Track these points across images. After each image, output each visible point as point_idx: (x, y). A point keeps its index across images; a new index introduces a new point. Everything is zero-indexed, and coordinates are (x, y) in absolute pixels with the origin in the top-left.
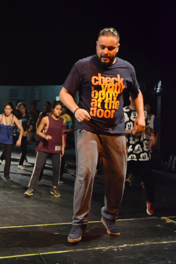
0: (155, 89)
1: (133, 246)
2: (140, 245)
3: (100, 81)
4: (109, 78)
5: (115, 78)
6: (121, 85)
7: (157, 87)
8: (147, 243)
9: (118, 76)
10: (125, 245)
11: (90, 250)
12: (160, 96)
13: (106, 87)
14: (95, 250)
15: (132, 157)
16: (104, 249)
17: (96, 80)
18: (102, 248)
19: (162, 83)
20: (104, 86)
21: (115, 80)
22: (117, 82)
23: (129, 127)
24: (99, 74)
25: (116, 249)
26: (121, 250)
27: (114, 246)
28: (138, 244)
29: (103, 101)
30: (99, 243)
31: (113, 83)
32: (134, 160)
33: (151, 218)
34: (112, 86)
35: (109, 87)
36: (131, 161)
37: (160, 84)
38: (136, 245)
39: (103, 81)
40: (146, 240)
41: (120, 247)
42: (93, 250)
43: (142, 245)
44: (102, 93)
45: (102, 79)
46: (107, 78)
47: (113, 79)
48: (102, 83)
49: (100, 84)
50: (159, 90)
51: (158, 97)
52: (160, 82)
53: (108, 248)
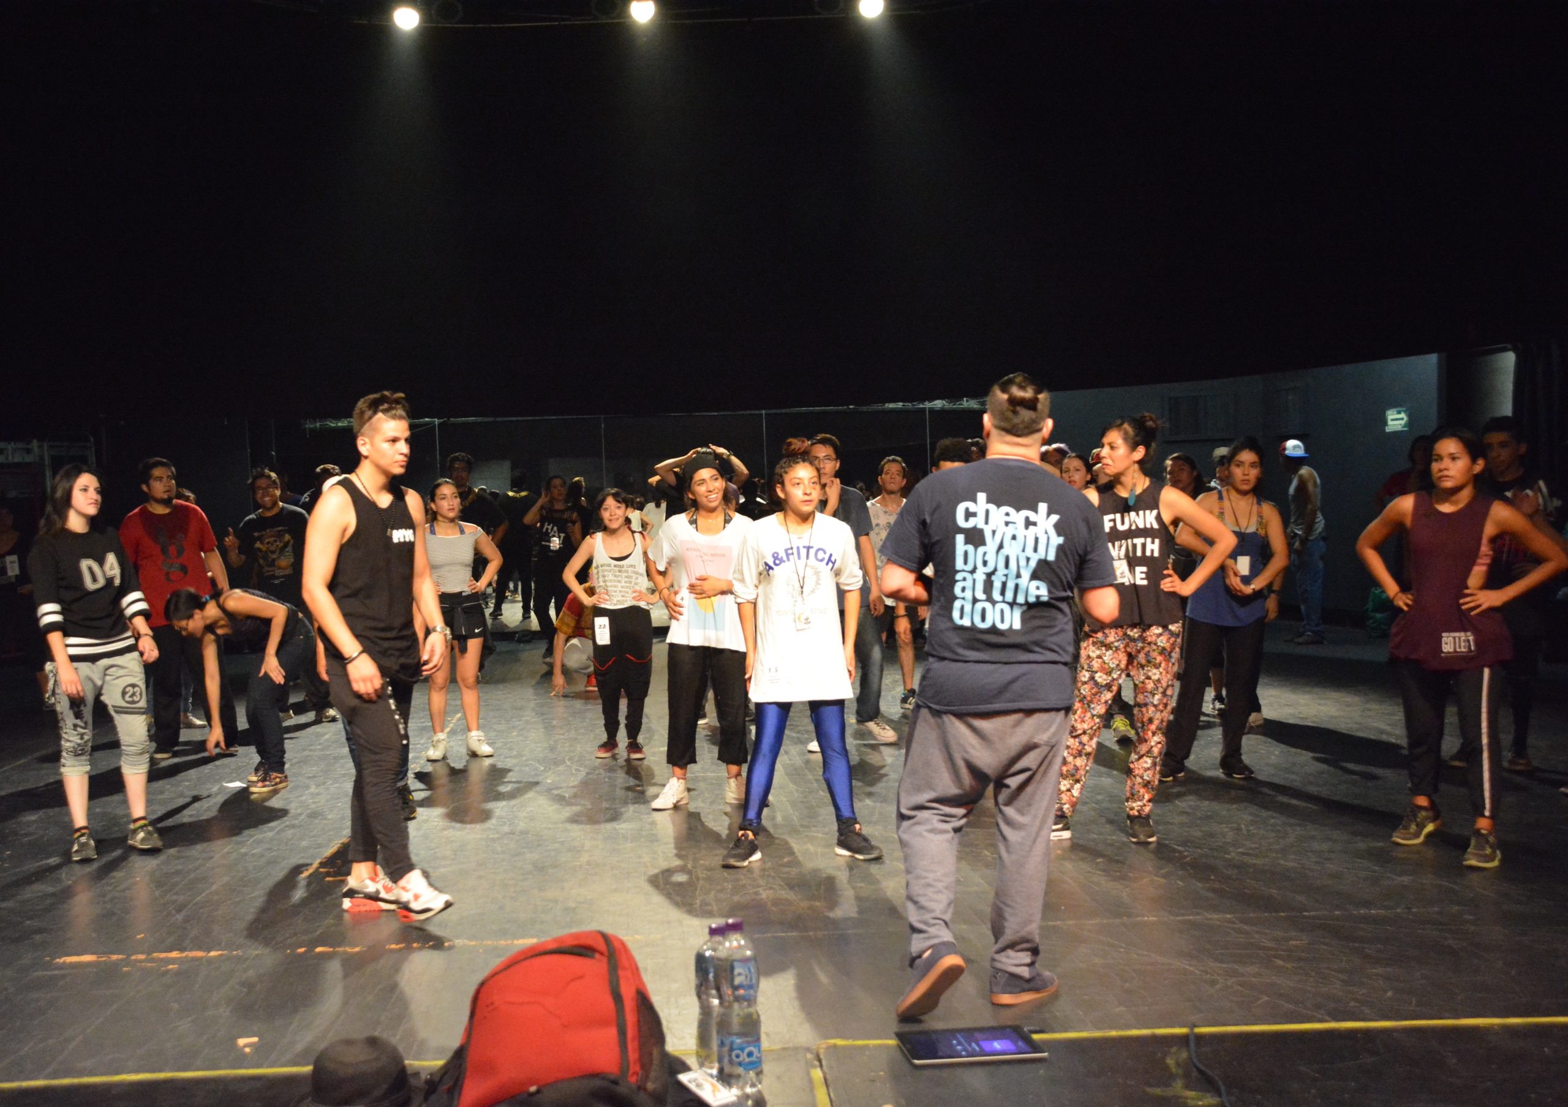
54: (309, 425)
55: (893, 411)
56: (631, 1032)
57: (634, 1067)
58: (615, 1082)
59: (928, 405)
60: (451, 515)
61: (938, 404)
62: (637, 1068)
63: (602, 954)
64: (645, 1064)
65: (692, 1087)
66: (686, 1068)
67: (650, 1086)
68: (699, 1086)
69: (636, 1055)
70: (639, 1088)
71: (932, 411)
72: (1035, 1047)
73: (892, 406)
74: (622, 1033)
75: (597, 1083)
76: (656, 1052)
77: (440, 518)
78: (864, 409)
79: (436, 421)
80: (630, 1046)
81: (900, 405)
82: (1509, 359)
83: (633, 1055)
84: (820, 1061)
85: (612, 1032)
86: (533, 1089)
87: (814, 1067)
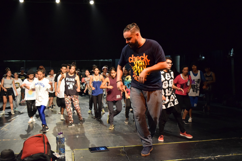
0: (229, 54)
1: (224, 156)
2: (229, 156)
3: (133, 59)
4: (139, 57)
5: (142, 56)
6: (146, 60)
7: (231, 53)
8: (234, 155)
9: (144, 54)
10: (219, 156)
11: (196, 159)
12: (233, 59)
13: (137, 63)
14: (199, 159)
15: (171, 104)
16: (205, 158)
17: (131, 60)
18: (204, 157)
19: (233, 50)
20: (136, 62)
21: (142, 57)
22: (143, 59)
23: (165, 84)
24: (133, 55)
25: (213, 158)
26: (217, 159)
27: (211, 156)
28: (228, 155)
29: (137, 71)
30: (201, 155)
31: (141, 60)
32: (172, 106)
33: (234, 138)
34: (140, 61)
35: (139, 63)
36: (170, 107)
37: (232, 51)
38: (226, 155)
39: (135, 59)
40: (232, 152)
41: (216, 157)
42: (198, 159)
43: (230, 156)
44: (135, 67)
45: (134, 58)
46: (137, 57)
47: (141, 57)
48: (134, 61)
49: (133, 62)
50: (232, 54)
51: (232, 59)
52: (233, 49)
53: (208, 158)
54: (5, 61)
55: (95, 61)
56: (46, 147)
57: (46, 152)
58: (43, 154)
59: (100, 60)
60: (9, 76)
61: (102, 60)
62: (47, 152)
63: (42, 137)
64: (48, 151)
65: (55, 155)
66: (54, 152)
67: (48, 154)
68: (56, 155)
69: (47, 150)
70: (47, 155)
71: (101, 61)
72: (108, 149)
73: (95, 60)
74: (45, 147)
75: (41, 154)
76: (49, 150)
77: (7, 76)
78: (91, 61)
79: (25, 61)
80: (46, 149)
81: (96, 60)
82: (179, 57)
83: (46, 150)
84: (74, 152)
85: (43, 147)
86: (32, 155)
87: (73, 152)
